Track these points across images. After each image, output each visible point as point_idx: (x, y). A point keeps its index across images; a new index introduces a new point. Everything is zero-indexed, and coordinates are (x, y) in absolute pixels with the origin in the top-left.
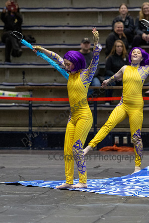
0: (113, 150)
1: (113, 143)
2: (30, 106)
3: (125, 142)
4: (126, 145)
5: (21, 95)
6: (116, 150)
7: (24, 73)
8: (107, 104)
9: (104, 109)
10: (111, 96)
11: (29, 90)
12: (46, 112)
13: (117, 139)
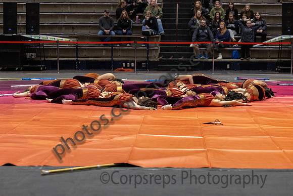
0: (122, 70)
1: (122, 67)
2: (77, 46)
3: (128, 66)
4: (129, 68)
5: (72, 40)
6: (124, 70)
7: (73, 28)
8: (118, 45)
9: (116, 48)
10: (120, 41)
11: (76, 38)
12: (85, 49)
13: (124, 64)
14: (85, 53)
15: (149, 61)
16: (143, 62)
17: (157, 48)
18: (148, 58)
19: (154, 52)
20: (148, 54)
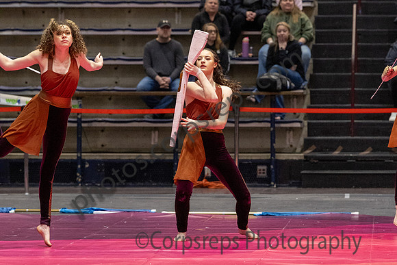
0: (202, 186)
2: (79, 122)
6: (207, 187)
11: (78, 97)
12: (103, 130)
14: (102, 140)
15: (277, 161)
16: (261, 162)
17: (298, 125)
18: (273, 151)
19: (290, 136)
20: (273, 141)
